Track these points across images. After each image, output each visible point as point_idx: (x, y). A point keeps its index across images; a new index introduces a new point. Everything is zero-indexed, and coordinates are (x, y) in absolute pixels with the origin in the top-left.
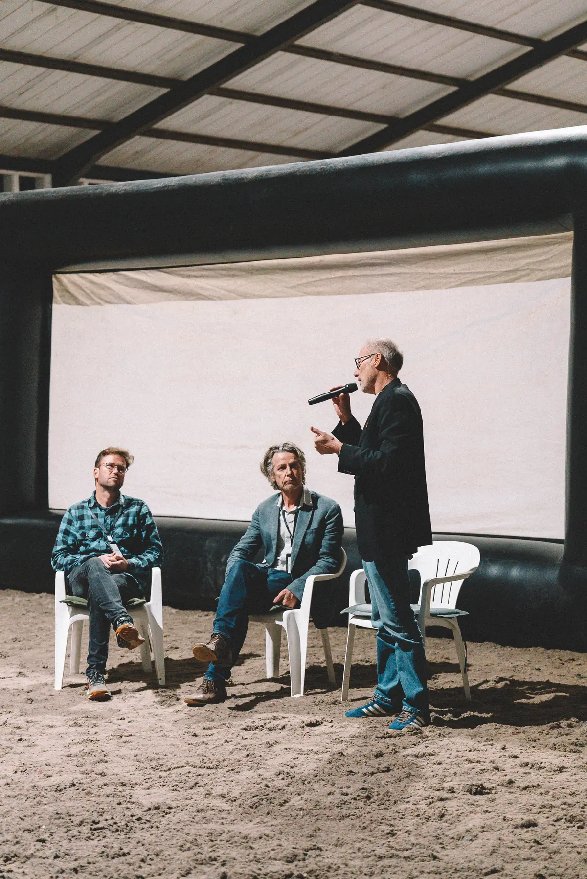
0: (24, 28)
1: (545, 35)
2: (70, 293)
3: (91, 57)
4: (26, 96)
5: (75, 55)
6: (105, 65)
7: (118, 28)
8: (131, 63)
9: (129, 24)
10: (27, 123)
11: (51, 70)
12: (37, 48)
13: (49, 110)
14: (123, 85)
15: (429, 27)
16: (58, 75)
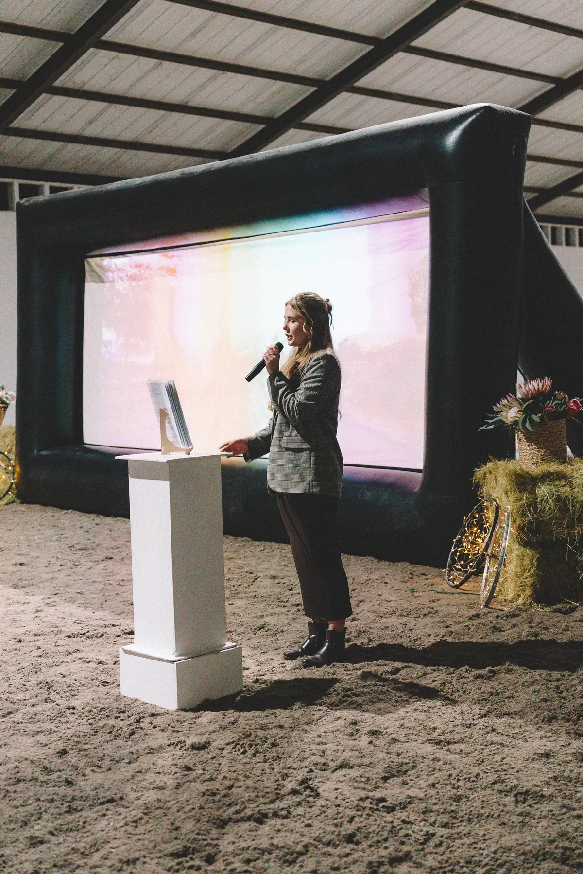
0: (140, 79)
1: (565, 74)
2: (97, 273)
3: (198, 101)
4: (156, 132)
5: (186, 100)
6: (212, 107)
7: (213, 78)
8: (232, 105)
9: (222, 74)
10: (160, 155)
11: (170, 113)
12: (155, 95)
13: (176, 144)
14: (230, 123)
15: (468, 70)
16: (177, 116)
